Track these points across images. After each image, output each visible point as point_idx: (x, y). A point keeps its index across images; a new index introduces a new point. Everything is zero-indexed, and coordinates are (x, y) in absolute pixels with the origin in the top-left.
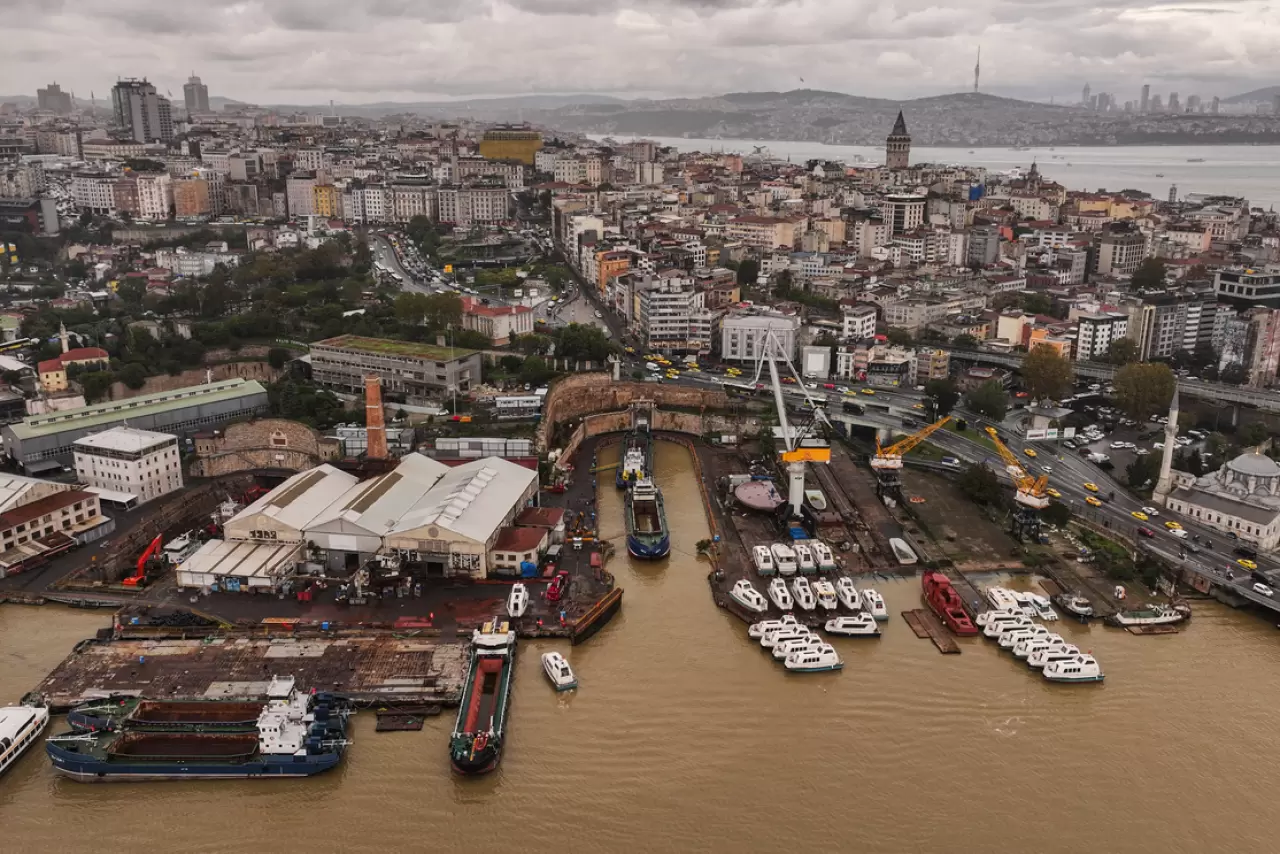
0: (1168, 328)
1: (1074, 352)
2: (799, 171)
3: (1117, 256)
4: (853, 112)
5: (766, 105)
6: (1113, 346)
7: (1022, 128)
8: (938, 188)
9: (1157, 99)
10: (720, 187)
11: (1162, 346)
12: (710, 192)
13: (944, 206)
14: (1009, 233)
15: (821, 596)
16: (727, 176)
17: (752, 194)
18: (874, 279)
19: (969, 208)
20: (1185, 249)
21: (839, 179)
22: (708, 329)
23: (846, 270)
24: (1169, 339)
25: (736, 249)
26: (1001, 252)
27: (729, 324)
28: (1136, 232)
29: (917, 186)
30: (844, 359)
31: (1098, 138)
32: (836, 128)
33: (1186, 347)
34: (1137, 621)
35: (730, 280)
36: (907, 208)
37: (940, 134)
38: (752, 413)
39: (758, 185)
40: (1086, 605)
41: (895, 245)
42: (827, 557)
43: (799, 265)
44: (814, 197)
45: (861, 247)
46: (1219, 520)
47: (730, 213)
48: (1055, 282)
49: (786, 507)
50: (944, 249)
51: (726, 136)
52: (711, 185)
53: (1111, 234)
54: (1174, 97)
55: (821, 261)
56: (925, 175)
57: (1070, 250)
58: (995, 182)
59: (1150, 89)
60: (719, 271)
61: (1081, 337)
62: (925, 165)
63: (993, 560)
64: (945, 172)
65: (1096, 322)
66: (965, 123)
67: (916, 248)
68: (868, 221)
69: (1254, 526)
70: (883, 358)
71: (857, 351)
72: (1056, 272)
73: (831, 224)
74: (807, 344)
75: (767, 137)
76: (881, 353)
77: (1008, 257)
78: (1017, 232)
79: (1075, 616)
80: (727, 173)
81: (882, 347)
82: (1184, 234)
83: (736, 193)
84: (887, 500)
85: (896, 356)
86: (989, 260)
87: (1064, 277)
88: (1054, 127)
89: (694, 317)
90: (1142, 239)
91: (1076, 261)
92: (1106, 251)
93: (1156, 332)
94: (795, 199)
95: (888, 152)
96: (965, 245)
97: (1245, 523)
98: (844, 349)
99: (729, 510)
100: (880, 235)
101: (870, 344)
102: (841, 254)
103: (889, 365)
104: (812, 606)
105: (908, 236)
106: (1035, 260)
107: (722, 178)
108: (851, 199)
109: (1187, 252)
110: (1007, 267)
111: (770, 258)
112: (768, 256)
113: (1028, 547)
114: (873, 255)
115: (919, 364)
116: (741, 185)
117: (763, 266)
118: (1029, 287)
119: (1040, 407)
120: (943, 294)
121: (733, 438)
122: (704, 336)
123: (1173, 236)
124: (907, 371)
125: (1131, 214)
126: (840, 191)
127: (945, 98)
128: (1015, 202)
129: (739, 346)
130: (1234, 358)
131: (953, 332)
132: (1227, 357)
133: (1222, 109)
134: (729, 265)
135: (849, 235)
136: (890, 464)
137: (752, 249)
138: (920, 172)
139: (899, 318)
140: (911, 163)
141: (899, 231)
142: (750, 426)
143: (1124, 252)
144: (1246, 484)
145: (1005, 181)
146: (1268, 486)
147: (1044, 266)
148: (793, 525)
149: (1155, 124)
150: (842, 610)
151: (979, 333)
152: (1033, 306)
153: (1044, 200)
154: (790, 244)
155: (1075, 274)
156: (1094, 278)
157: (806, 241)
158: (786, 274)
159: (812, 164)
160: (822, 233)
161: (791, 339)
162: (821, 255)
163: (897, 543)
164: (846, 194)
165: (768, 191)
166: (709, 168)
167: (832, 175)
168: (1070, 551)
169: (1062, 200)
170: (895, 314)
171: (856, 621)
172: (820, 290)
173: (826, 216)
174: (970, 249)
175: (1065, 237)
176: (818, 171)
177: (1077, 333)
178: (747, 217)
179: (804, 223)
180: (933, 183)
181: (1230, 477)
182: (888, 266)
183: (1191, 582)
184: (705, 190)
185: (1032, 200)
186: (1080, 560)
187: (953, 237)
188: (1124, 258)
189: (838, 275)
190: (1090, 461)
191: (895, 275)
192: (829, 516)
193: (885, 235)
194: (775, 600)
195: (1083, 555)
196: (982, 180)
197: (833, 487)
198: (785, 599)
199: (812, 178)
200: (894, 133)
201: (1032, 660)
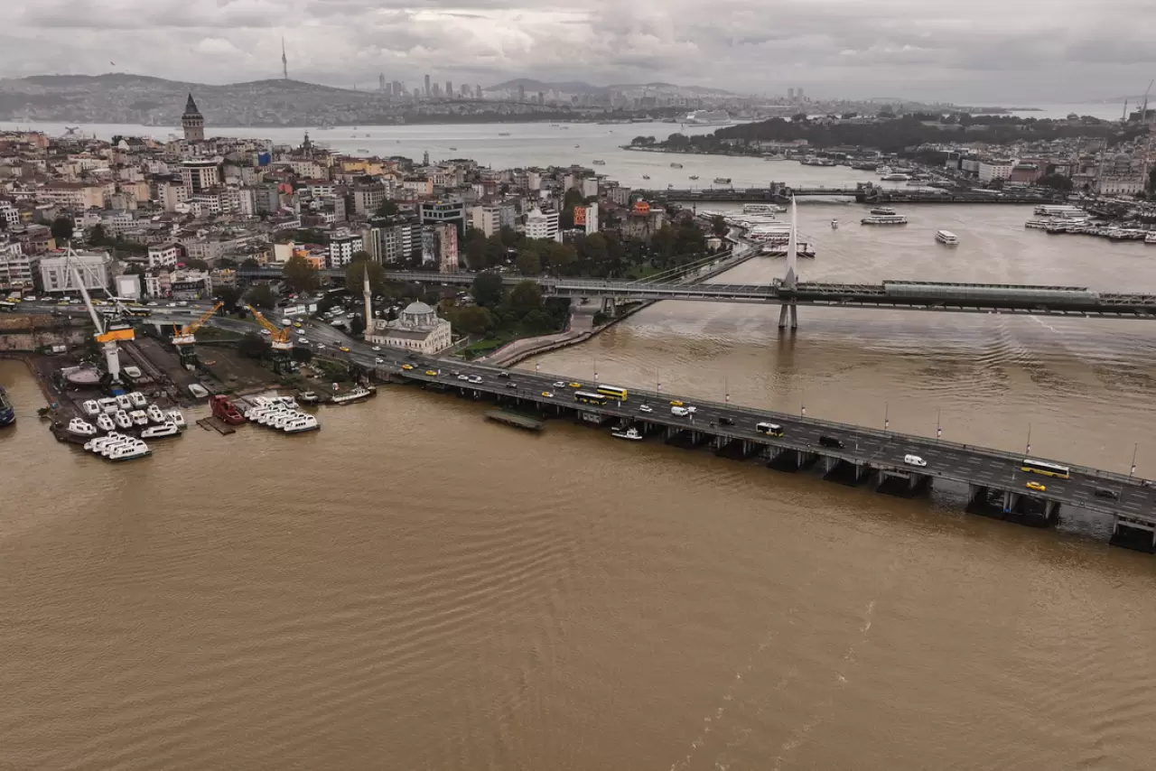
0: (391, 243)
1: (328, 264)
2: (106, 146)
3: (367, 201)
4: (170, 96)
5: (79, 88)
6: (355, 257)
7: (326, 111)
8: (232, 157)
9: (436, 86)
10: (26, 161)
11: (389, 256)
12: (16, 165)
13: (236, 170)
14: (289, 189)
15: (136, 418)
16: (33, 151)
17: (61, 166)
18: (176, 227)
19: (257, 171)
20: (413, 193)
21: (141, 152)
22: (28, 270)
23: (152, 222)
24: (393, 250)
25: (47, 209)
26: (282, 202)
27: (47, 264)
28: (378, 183)
29: (214, 155)
30: (151, 282)
31: (390, 118)
32: (155, 110)
33: (405, 255)
34: (344, 398)
35: (46, 234)
36: (201, 171)
37: (255, 115)
38: (77, 327)
39: (66, 158)
40: (313, 395)
41: (196, 201)
42: (140, 398)
43: (110, 221)
44: (120, 166)
45: (166, 203)
46: (400, 343)
47: (39, 181)
48: (323, 221)
49: (107, 376)
50: (236, 202)
51: (35, 119)
52: (16, 158)
53: (360, 185)
54: (449, 86)
55: (130, 216)
56: (219, 146)
57: (332, 198)
58: (279, 152)
59: (430, 78)
60: (33, 227)
61: (332, 253)
62: (219, 139)
63: (261, 386)
64: (237, 144)
65: (340, 242)
66: (278, 106)
67: (213, 203)
68: (168, 183)
69: (418, 342)
70: (183, 279)
71: (161, 275)
72: (323, 215)
73: (136, 187)
74: (119, 274)
75: (84, 120)
76: (182, 276)
77: (288, 206)
78: (295, 187)
79: (308, 402)
80: (31, 148)
81: (182, 272)
82: (415, 184)
83: (44, 166)
84: (188, 366)
85: (193, 276)
86: (273, 209)
87: (330, 218)
88: (354, 110)
89: (12, 262)
90: (382, 188)
91: (337, 206)
92: (359, 196)
93: (383, 246)
94: (103, 168)
95: (185, 128)
96: (252, 198)
97: (413, 342)
98: (150, 275)
99: (64, 390)
100: (181, 194)
101: (171, 269)
102: (149, 210)
103: (188, 284)
104: (130, 424)
105: (204, 193)
106: (307, 206)
107: (27, 153)
108: (155, 168)
109: (416, 195)
110: (288, 213)
111: (82, 216)
112: (80, 215)
113: (285, 375)
114: (178, 210)
115: (213, 281)
116: (48, 159)
117: (77, 223)
118: (302, 226)
119: (300, 298)
120: (233, 233)
121: (63, 347)
122: (25, 276)
123: (407, 185)
124: (203, 287)
125: (381, 171)
126: (145, 161)
127: (258, 84)
128: (294, 165)
129: (58, 280)
130: (430, 257)
131: (241, 259)
132: (426, 257)
133: (485, 95)
134: (43, 222)
135: (155, 196)
136: (186, 341)
137: (63, 210)
138: (215, 145)
139: (199, 253)
140: (207, 137)
141: (197, 189)
142: (76, 337)
143: (371, 197)
144: (413, 320)
145: (288, 150)
146: (425, 319)
147: (314, 210)
148: (115, 388)
149: (432, 107)
150: (152, 423)
151: (262, 259)
152: (305, 238)
153: (316, 163)
154: (101, 205)
155: (338, 215)
156: (353, 217)
157: (115, 202)
158: (99, 227)
159: (117, 139)
160: (129, 195)
161: (103, 270)
162: (128, 211)
163: (194, 387)
164: (150, 164)
165: (76, 163)
166: (13, 144)
167: (136, 148)
168: (311, 374)
169: (330, 162)
170: (196, 250)
171: (163, 427)
172: (131, 238)
173: (132, 181)
174: (256, 201)
175: (330, 189)
176: (123, 145)
177: (329, 251)
178: (56, 183)
179: (112, 187)
180: (228, 153)
181: (405, 318)
182: (190, 216)
183: (380, 377)
184: (11, 163)
185: (307, 164)
186: (316, 377)
187: (241, 192)
188: (371, 201)
189: (145, 226)
190: (333, 326)
191: (194, 223)
192: (143, 380)
193: (186, 194)
194: (102, 427)
195: (318, 374)
196: (270, 149)
197: (147, 364)
198: (109, 424)
199: (117, 151)
200: (187, 113)
201: (277, 426)
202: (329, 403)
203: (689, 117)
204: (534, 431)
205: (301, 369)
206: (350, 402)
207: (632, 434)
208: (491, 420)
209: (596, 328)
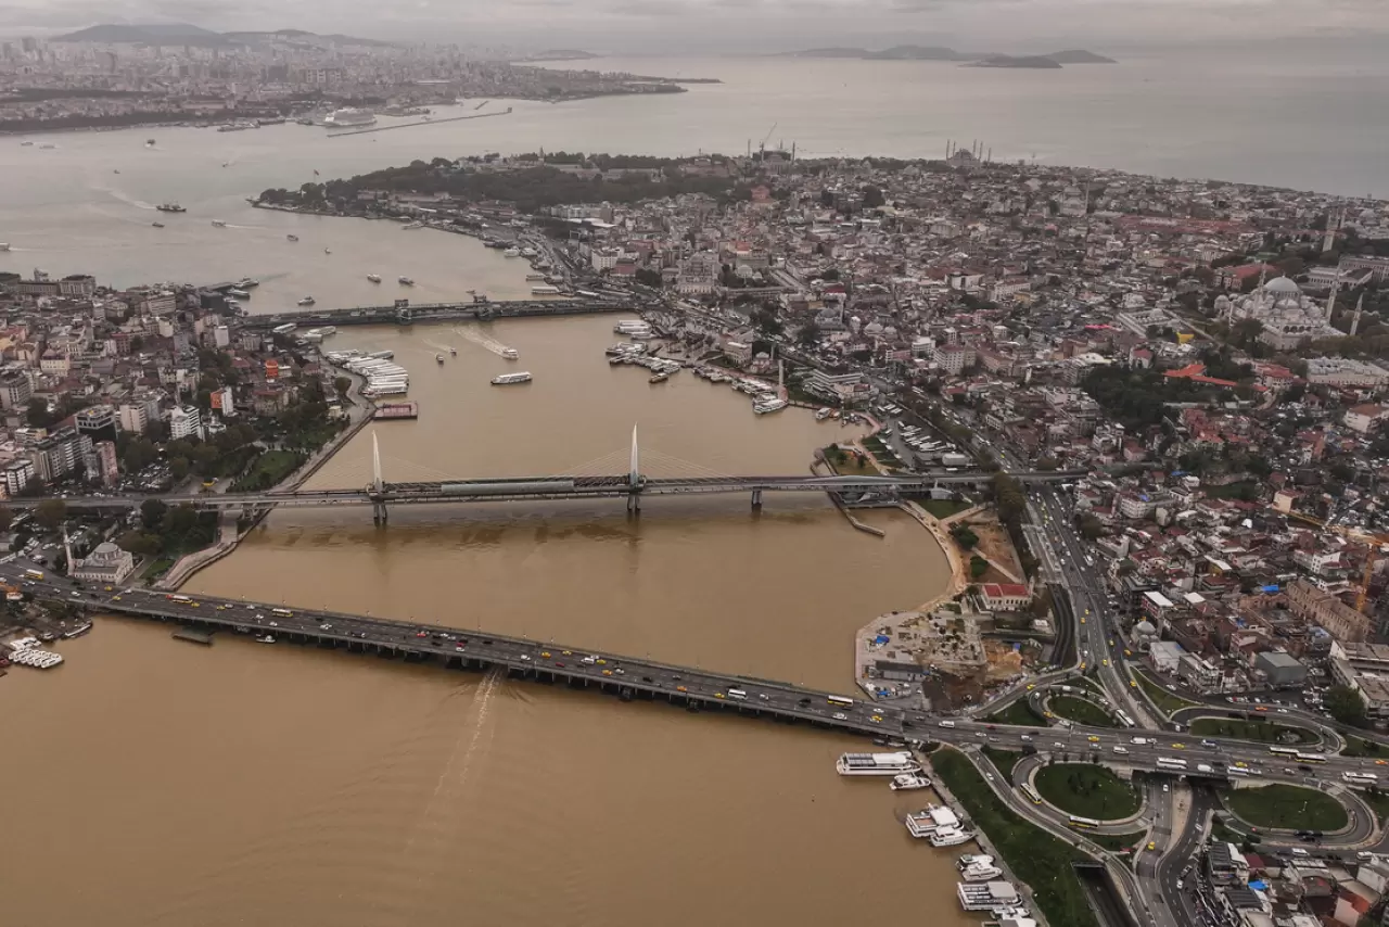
0: (56, 460)
1: (8, 495)
3: (13, 396)
6: (29, 482)
11: (56, 470)
20: (55, 377)
24: (59, 465)
28: (20, 376)
33: (69, 466)
34: (73, 633)
46: (97, 577)
53: (4, 381)
61: (9, 479)
63: (6, 629)
69: (111, 575)
79: (48, 640)
82: (52, 362)
90: (26, 381)
92: (5, 392)
93: (50, 464)
97: (107, 575)
109: (57, 380)
113: (20, 617)
123: (45, 365)
125: (12, 343)
130: (95, 473)
132: (91, 472)
143: (17, 392)
144: (104, 557)
146: (113, 555)
156: (3, 415)
168: (38, 613)
177: (6, 477)
181: (98, 556)
183: (90, 609)
186: (43, 615)
188: (17, 395)
195: (44, 612)
201: (36, 665)
202: (64, 638)
203: (328, 119)
204: (208, 644)
205: (31, 610)
206: (78, 635)
207: (269, 639)
208: (176, 638)
209: (241, 536)
